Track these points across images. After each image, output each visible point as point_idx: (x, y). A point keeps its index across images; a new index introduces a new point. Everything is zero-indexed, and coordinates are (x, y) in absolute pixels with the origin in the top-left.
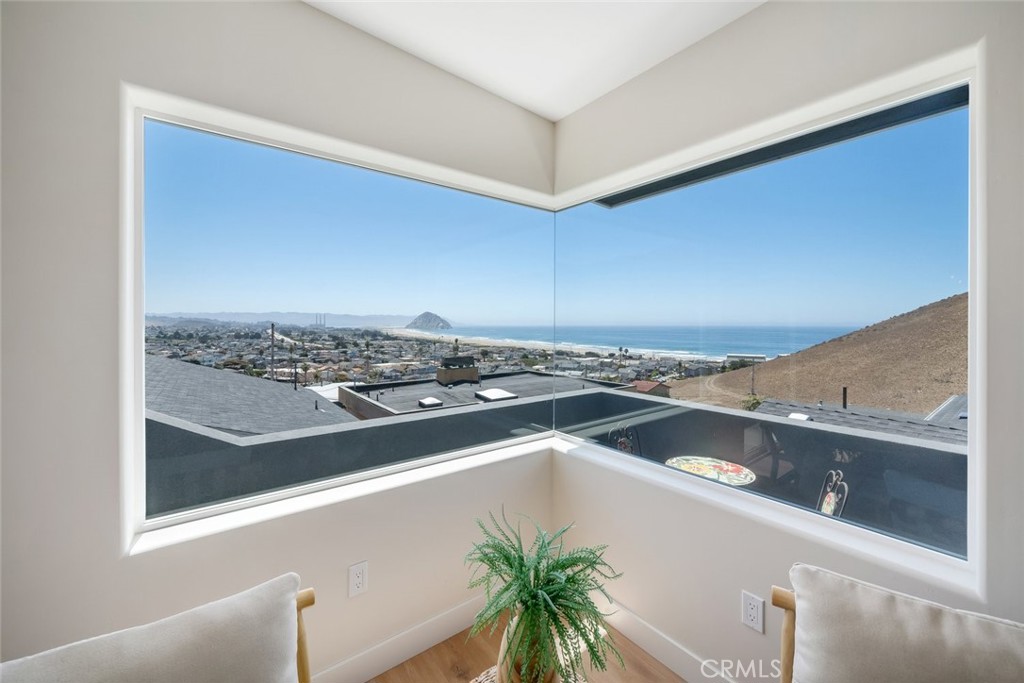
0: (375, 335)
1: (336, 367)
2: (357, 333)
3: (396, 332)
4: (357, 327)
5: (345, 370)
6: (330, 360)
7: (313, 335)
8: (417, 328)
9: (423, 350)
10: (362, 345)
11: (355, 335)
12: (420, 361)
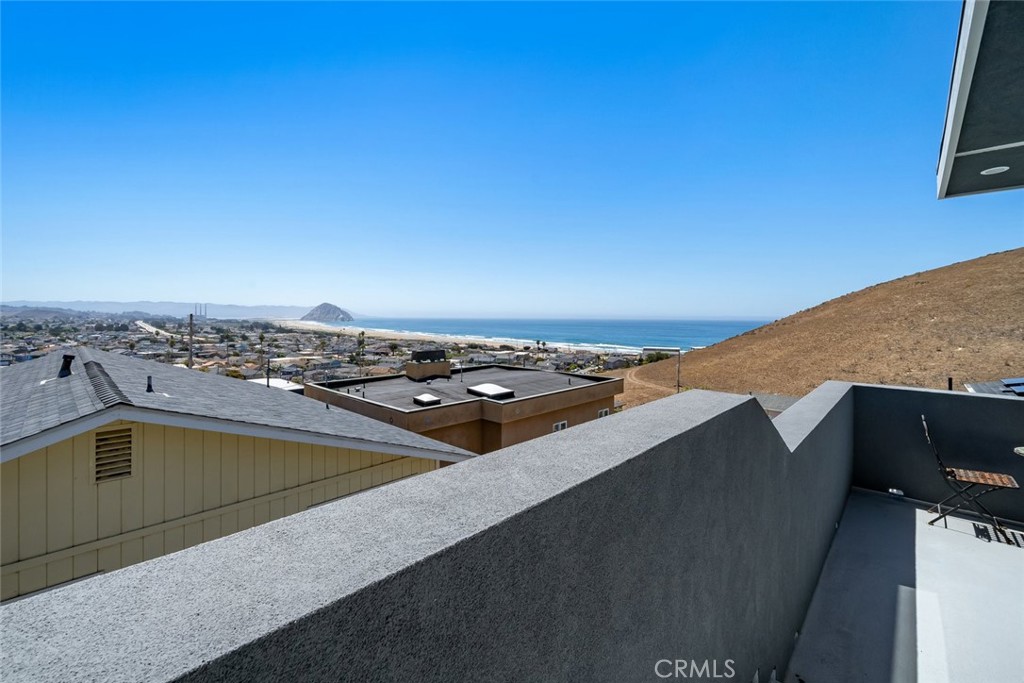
0: (266, 327)
1: (223, 363)
2: (245, 324)
3: (290, 324)
4: (245, 318)
5: (234, 365)
6: (217, 354)
7: (192, 325)
8: (315, 319)
9: (323, 343)
10: (253, 339)
11: (242, 327)
12: (322, 355)
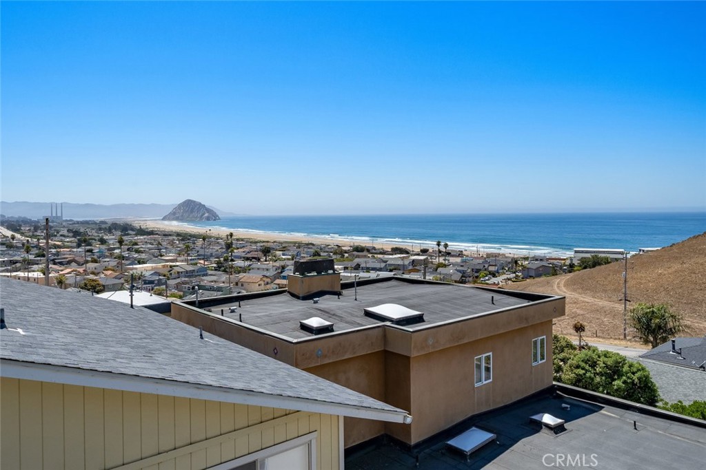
0: (126, 228)
1: (81, 270)
2: (103, 226)
3: (151, 225)
4: (102, 219)
5: (93, 273)
6: (74, 261)
7: (48, 227)
8: (177, 219)
9: (188, 247)
10: (111, 242)
11: (100, 229)
12: (186, 261)
